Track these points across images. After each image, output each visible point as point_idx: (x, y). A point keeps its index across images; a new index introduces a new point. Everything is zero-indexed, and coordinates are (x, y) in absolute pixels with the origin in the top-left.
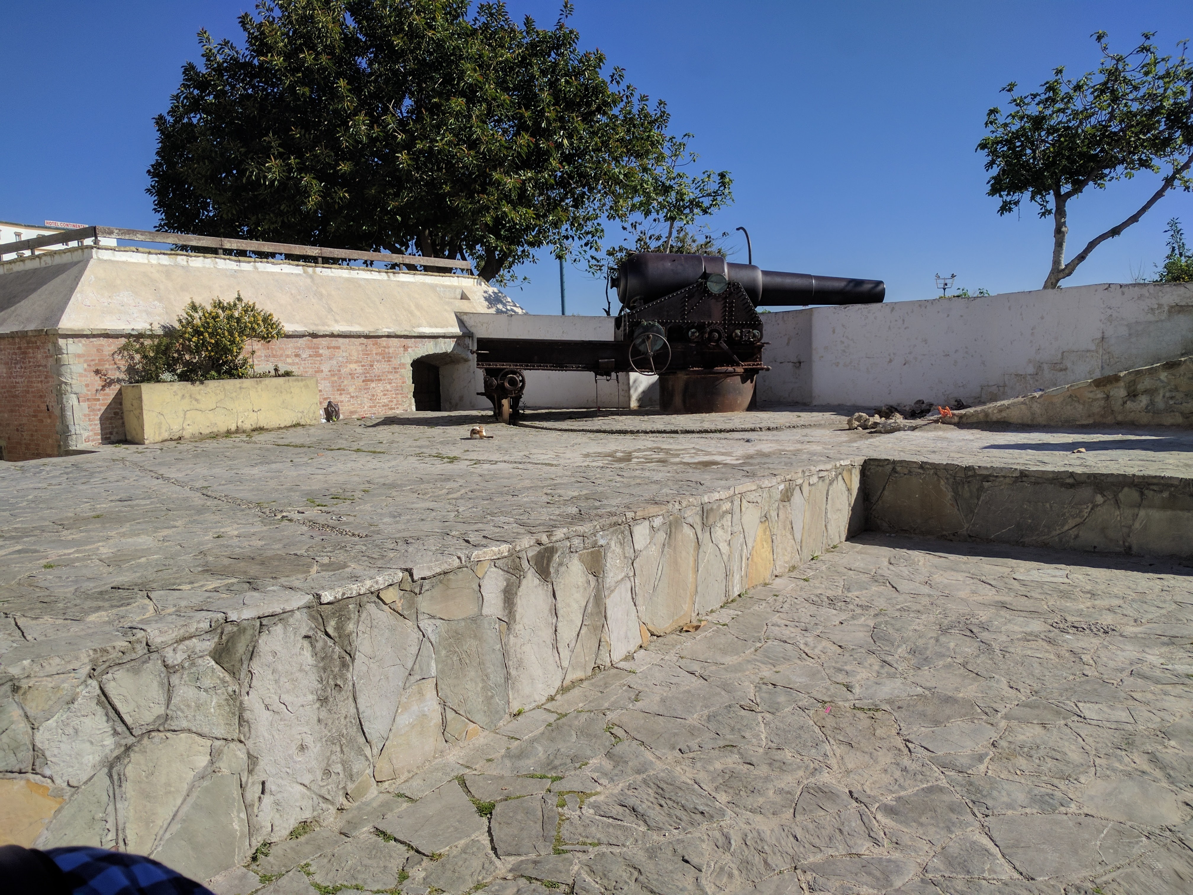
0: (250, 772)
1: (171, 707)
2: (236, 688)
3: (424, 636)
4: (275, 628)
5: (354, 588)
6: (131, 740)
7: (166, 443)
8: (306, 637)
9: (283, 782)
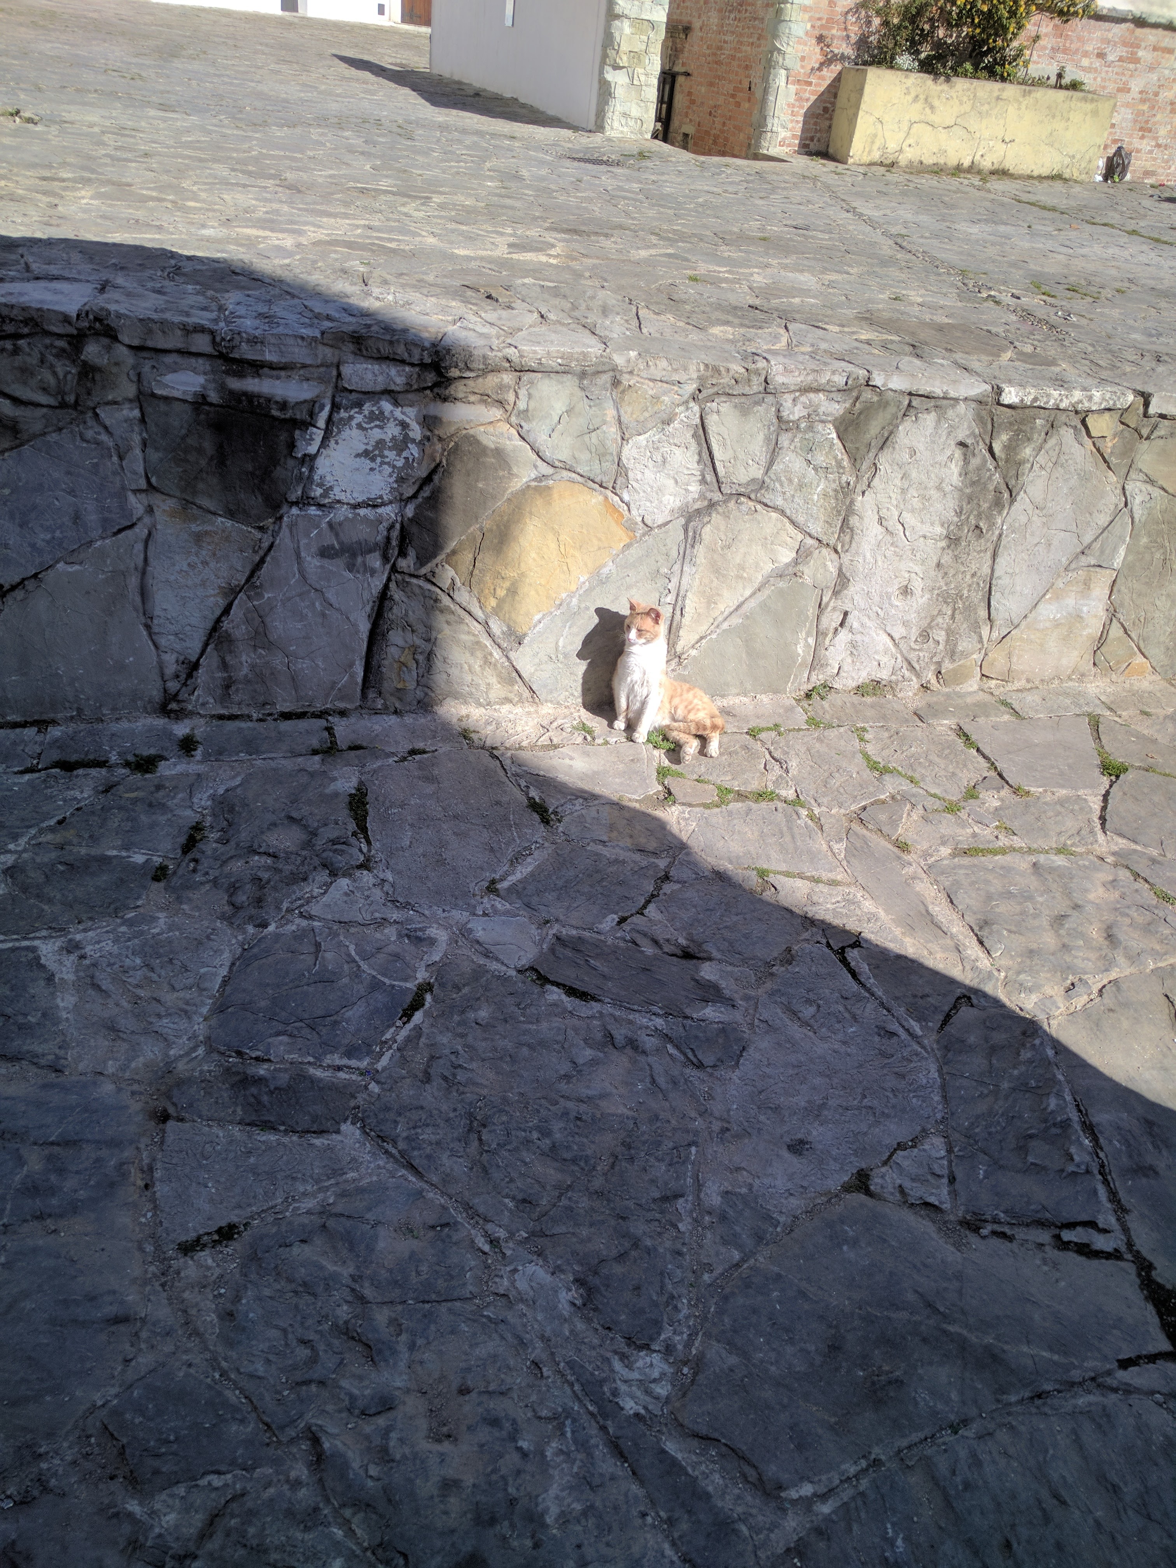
0: (836, 593)
1: (771, 473)
2: (852, 480)
3: (1126, 505)
4: (926, 416)
5: (1054, 396)
6: (717, 496)
7: (874, 168)
8: (962, 444)
9: (869, 623)
